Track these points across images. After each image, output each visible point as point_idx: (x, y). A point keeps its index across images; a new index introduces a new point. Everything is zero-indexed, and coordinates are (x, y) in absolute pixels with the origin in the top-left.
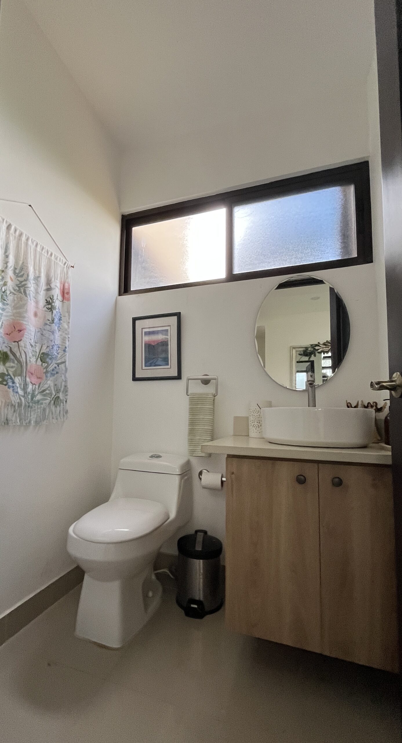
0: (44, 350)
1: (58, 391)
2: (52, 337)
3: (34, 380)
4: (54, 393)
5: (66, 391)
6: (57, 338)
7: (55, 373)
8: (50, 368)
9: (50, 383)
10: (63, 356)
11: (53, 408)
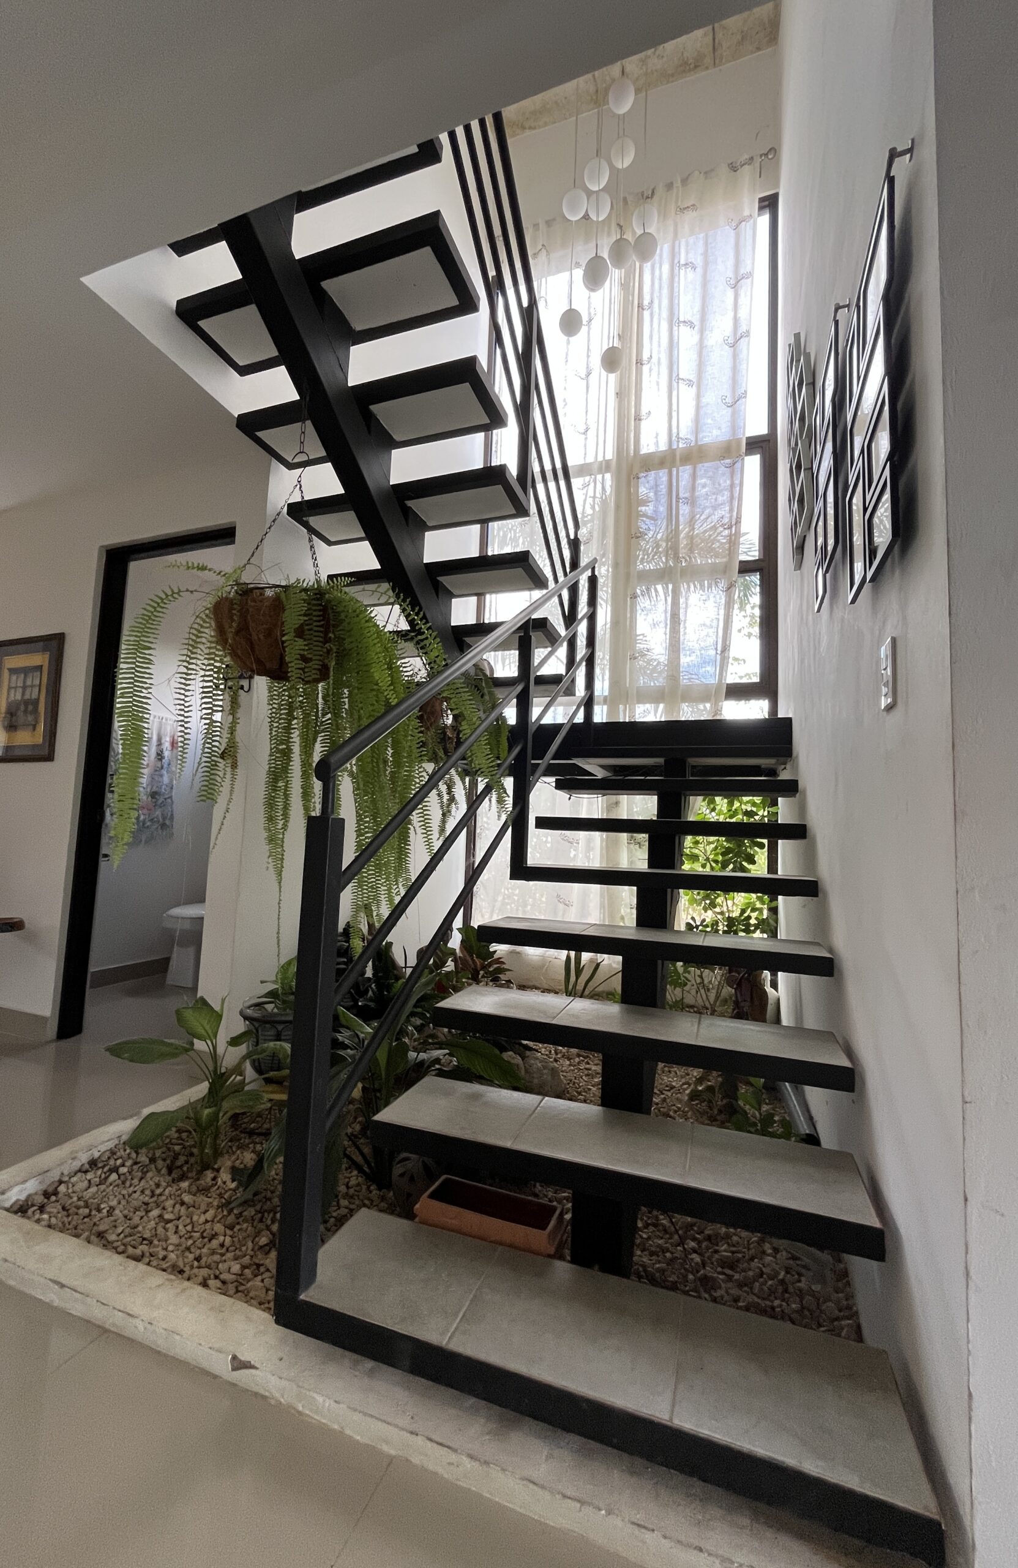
0: (155, 789)
1: (164, 818)
2: (160, 779)
3: (145, 811)
4: (161, 820)
5: (172, 818)
6: (166, 779)
7: (163, 805)
8: (160, 801)
9: (158, 813)
10: (171, 792)
11: (160, 831)
